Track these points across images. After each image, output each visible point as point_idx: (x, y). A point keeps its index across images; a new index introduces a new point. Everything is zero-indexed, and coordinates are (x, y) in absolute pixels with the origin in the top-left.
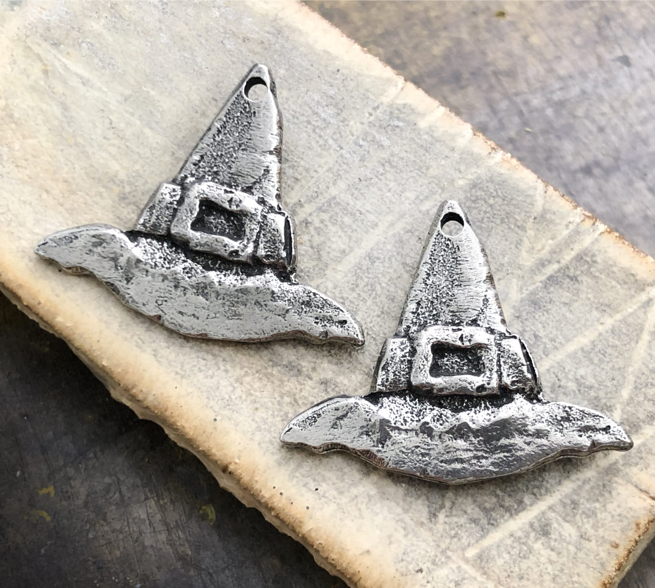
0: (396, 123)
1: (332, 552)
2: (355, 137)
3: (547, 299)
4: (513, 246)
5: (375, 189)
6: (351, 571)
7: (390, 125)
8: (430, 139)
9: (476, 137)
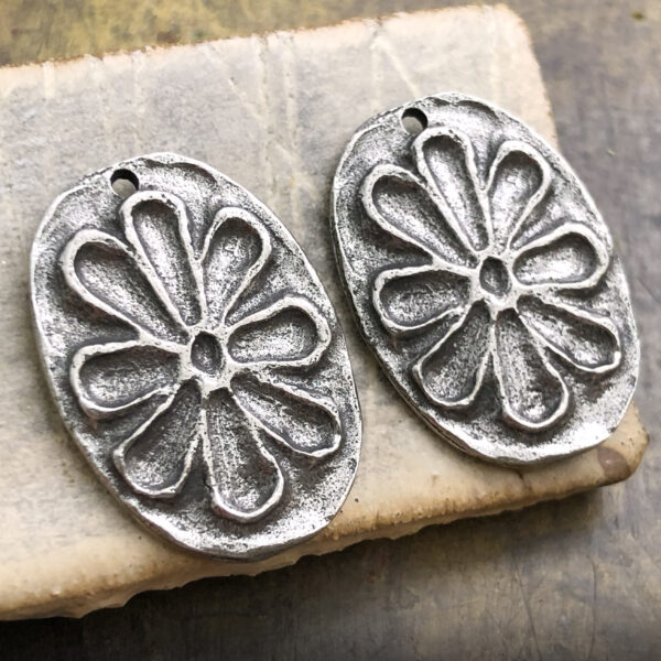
0: (28, 115)
1: (412, 510)
2: (9, 164)
3: (317, 135)
4: (243, 120)
6: (442, 505)
7: (24, 123)
8: (72, 100)
9: (105, 59)
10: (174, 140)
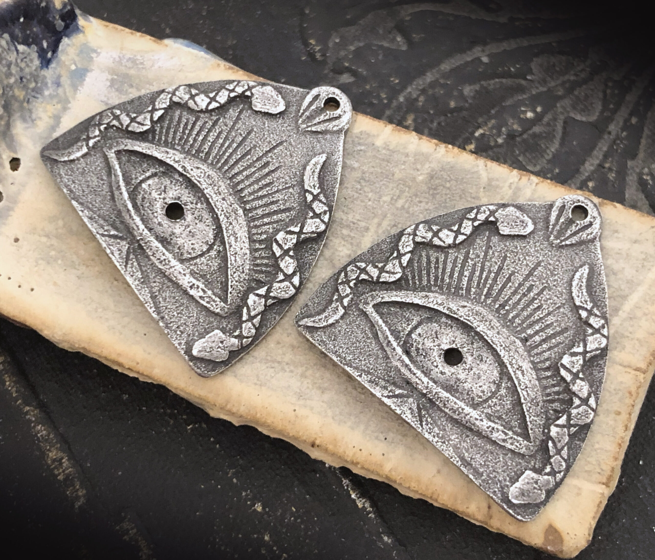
0: (359, 148)
1: (411, 481)
5: (359, 202)
6: (430, 491)
7: (354, 151)
8: (388, 152)
9: (421, 140)
10: (427, 203)
